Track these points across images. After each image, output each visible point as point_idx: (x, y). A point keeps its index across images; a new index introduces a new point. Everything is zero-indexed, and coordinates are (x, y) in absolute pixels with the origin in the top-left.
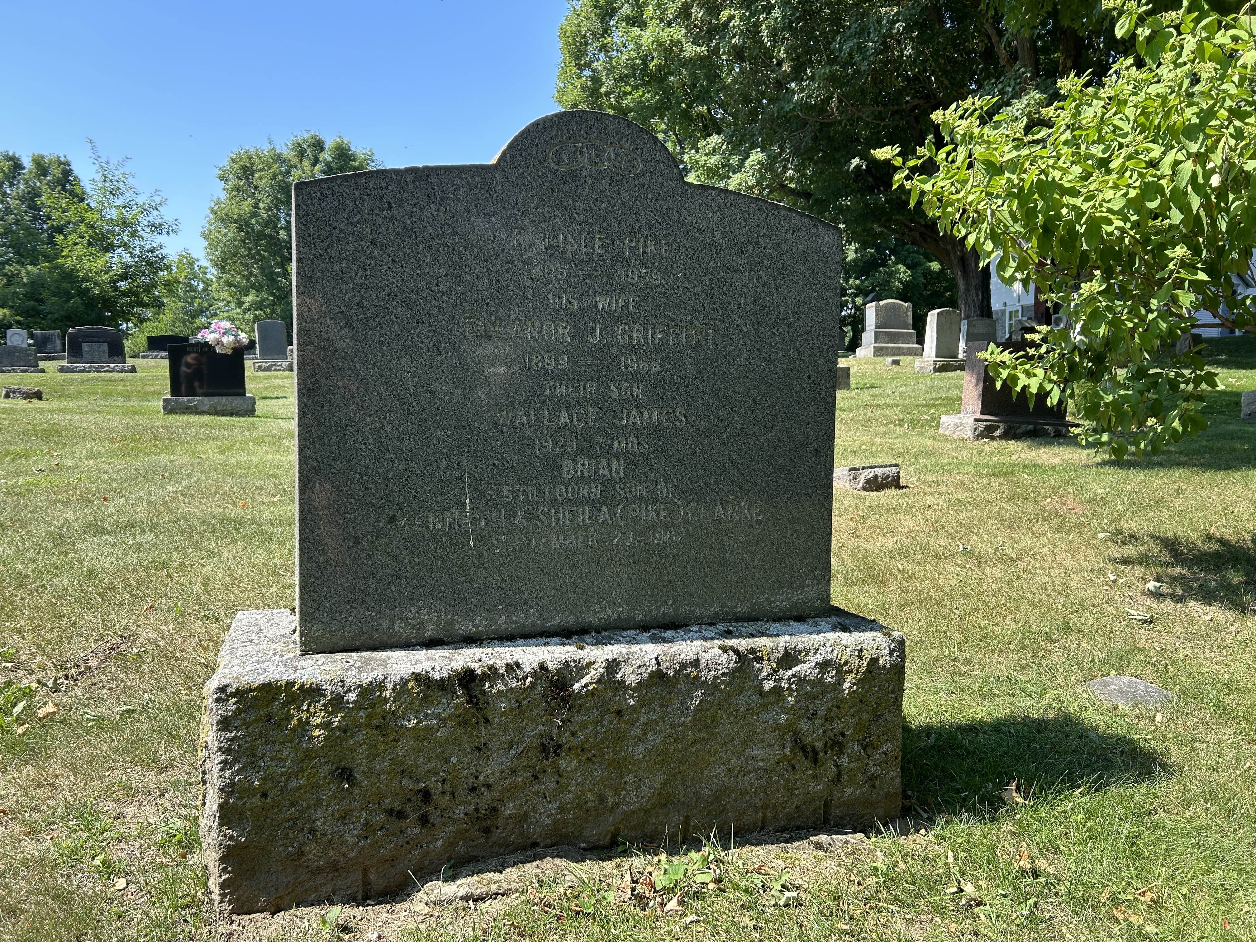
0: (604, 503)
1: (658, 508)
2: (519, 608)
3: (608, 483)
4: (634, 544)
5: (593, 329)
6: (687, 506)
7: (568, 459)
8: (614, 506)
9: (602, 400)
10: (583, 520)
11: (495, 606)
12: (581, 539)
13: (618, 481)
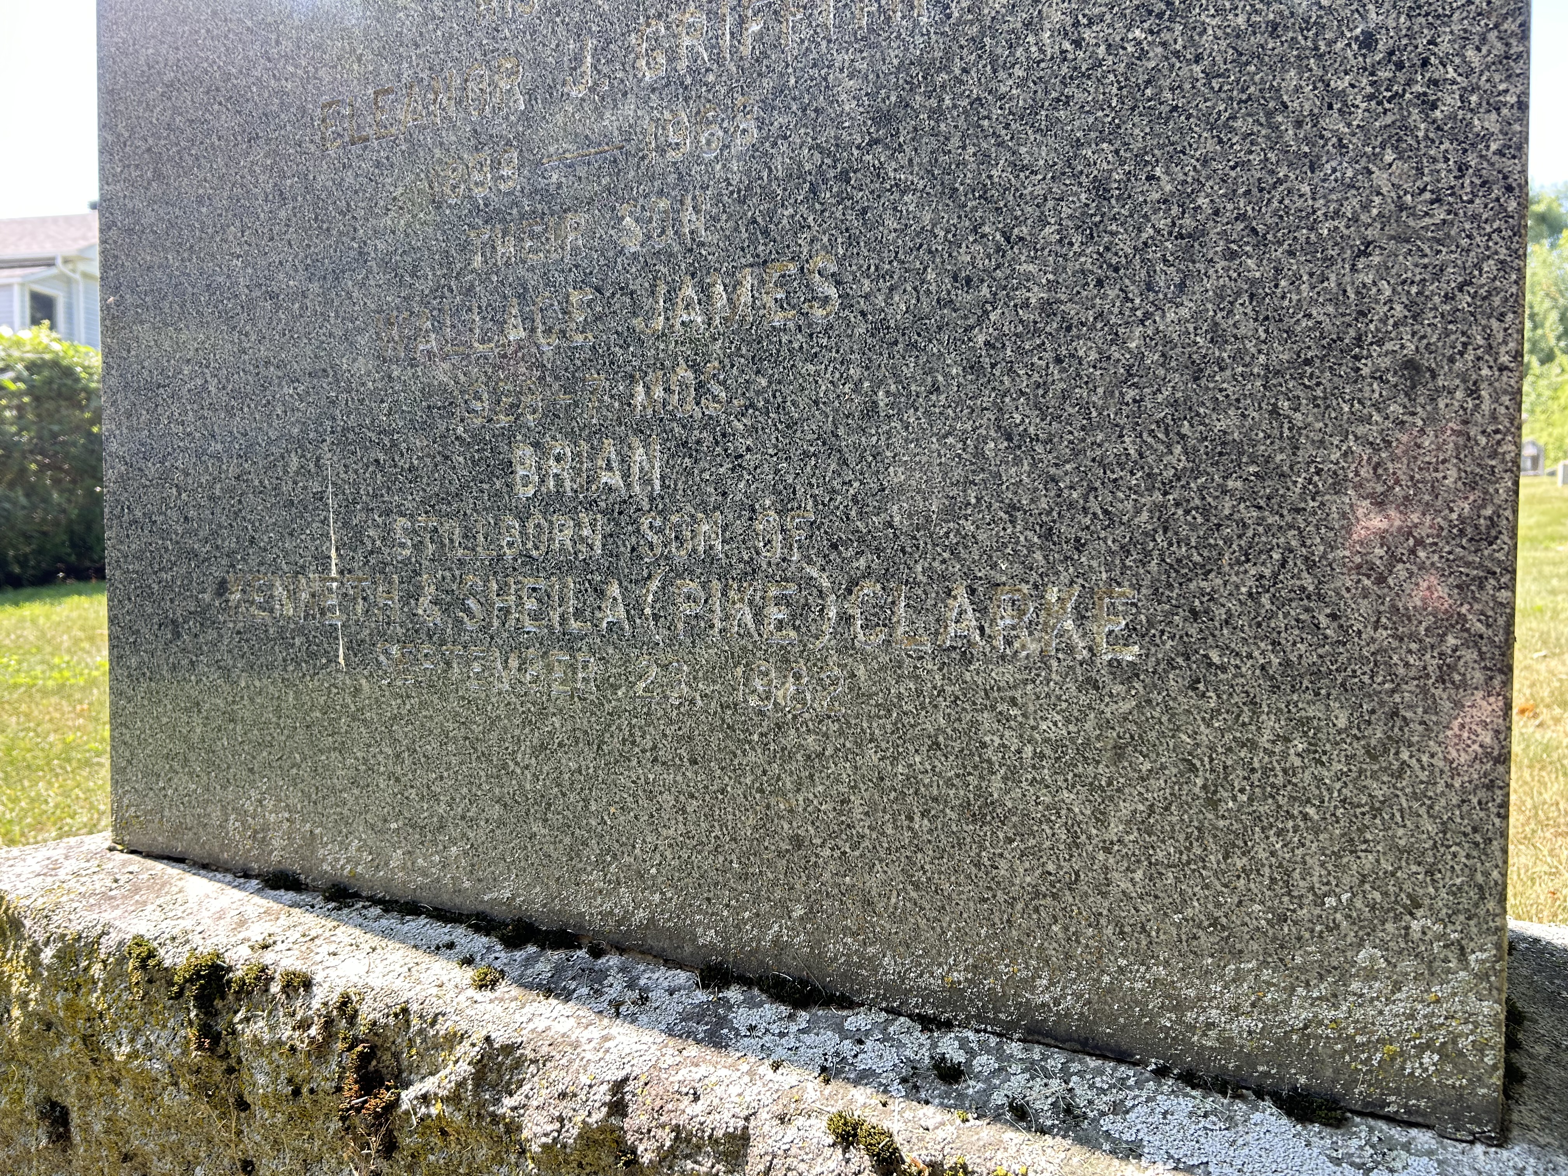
0: (611, 572)
1: (759, 594)
2: (429, 836)
3: (620, 513)
4: (692, 702)
5: (578, 59)
6: (850, 592)
7: (524, 442)
8: (637, 582)
9: (602, 263)
10: (563, 619)
11: (385, 821)
12: (558, 674)
13: (647, 507)
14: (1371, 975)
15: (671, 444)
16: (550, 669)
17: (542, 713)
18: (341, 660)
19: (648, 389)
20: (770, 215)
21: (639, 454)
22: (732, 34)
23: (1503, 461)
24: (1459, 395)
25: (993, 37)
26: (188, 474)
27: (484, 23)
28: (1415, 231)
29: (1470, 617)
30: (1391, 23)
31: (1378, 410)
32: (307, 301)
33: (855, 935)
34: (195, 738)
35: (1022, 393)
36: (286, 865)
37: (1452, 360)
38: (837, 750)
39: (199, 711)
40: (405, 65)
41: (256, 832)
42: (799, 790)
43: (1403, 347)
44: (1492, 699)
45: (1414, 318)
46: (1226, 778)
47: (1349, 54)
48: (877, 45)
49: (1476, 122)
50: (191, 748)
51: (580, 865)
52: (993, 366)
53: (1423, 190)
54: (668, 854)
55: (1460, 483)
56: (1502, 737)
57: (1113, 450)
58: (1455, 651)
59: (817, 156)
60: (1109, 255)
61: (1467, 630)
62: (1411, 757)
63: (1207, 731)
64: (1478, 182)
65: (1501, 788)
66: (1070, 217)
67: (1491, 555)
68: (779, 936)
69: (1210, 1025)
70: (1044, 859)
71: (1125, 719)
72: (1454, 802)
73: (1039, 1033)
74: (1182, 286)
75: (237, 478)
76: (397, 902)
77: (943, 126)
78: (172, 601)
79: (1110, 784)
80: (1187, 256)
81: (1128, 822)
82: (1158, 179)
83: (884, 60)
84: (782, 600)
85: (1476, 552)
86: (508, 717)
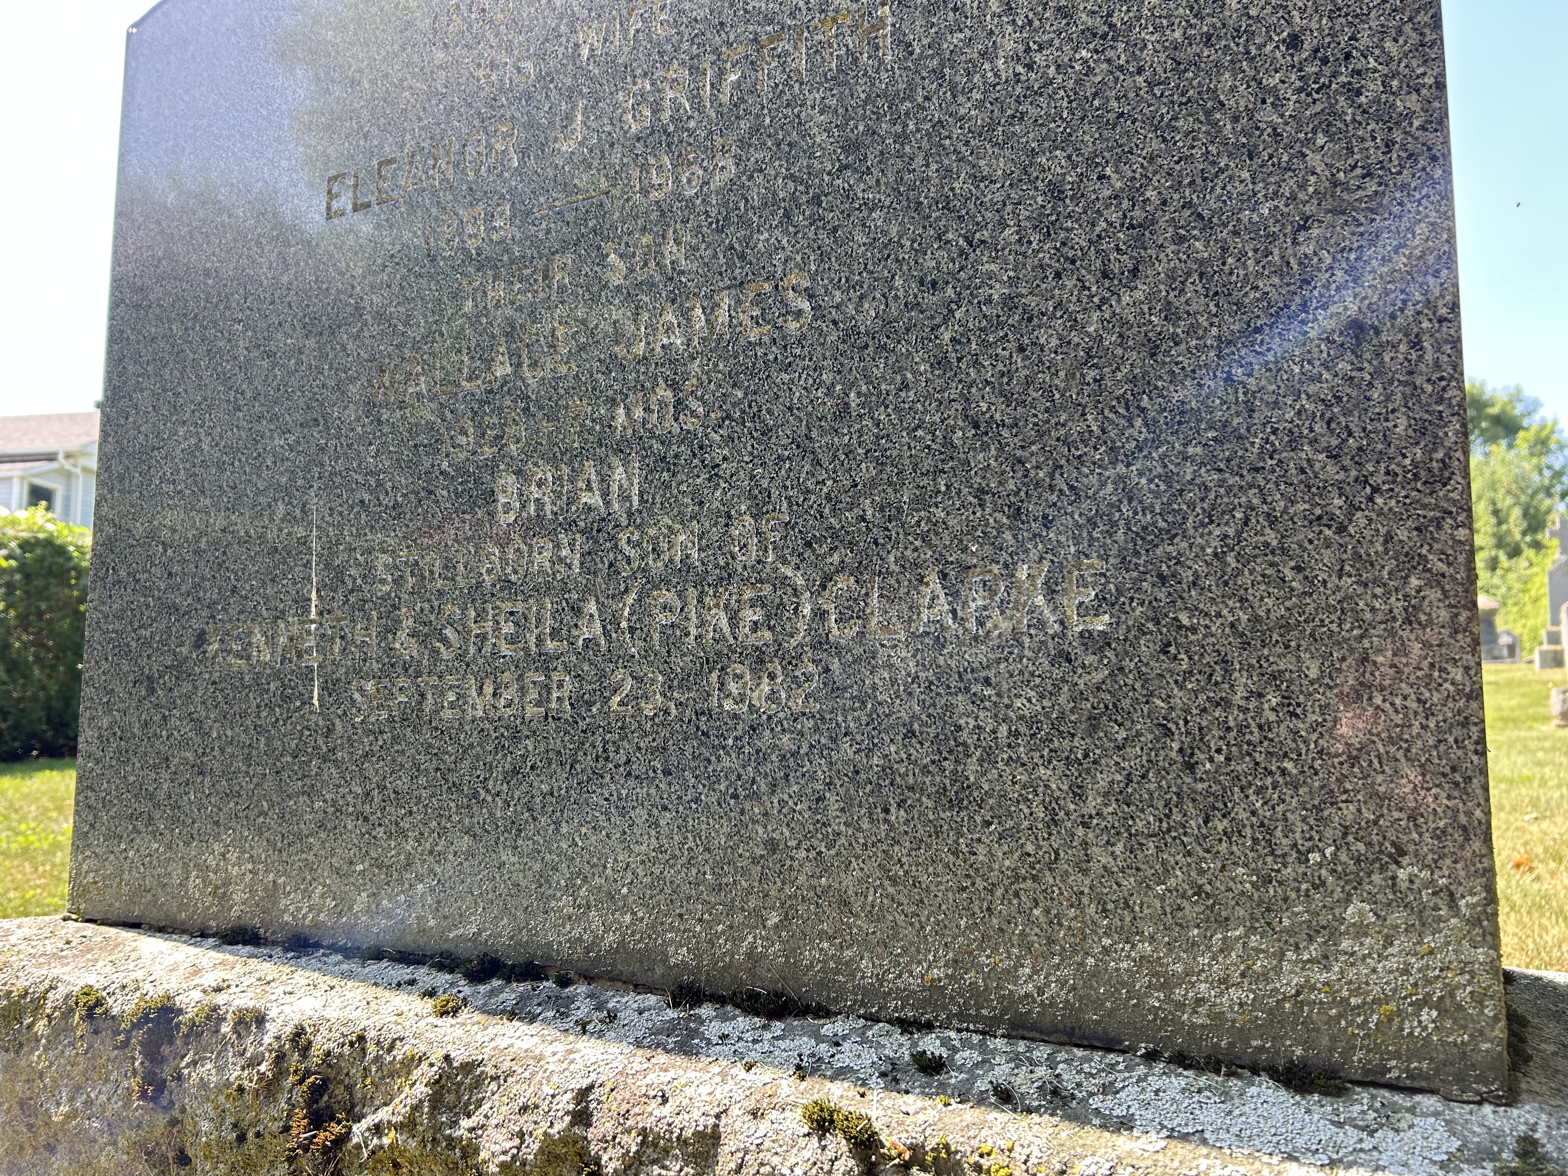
0: (588, 589)
1: (734, 597)
2: (395, 875)
3: (599, 531)
4: (667, 712)
5: (569, 118)
6: (824, 587)
7: (506, 471)
8: (614, 596)
9: (587, 297)
10: (540, 640)
11: (351, 863)
12: (533, 695)
13: (625, 523)
14: (1360, 931)
15: (650, 461)
16: (523, 691)
17: (516, 737)
18: (316, 702)
19: (628, 410)
20: (747, 241)
21: (619, 474)
22: (712, 84)
23: (1450, 406)
24: (1403, 348)
25: (951, 68)
26: (175, 531)
27: (483, 94)
28: (1350, 204)
29: (1431, 557)
30: (1314, 25)
31: (1328, 369)
32: (303, 357)
33: (831, 938)
34: (161, 795)
35: (988, 383)
36: (246, 920)
37: (1393, 317)
38: (812, 746)
39: (168, 767)
40: (408, 137)
41: (217, 888)
42: (773, 792)
43: (1346, 309)
44: (1460, 636)
45: (1355, 281)
46: (1201, 740)
47: (1278, 54)
48: (847, 83)
49: (1399, 103)
50: (157, 806)
51: (550, 892)
52: (959, 360)
53: (1354, 167)
54: (640, 872)
55: (1410, 431)
56: (1472, 672)
57: (1076, 428)
58: (1418, 592)
59: (791, 185)
60: (1066, 249)
61: (1429, 570)
62: (1384, 701)
63: (1181, 694)
64: (1404, 155)
65: (1476, 724)
66: (1028, 218)
67: (1446, 496)
68: (753, 947)
69: (1200, 1001)
70: (1023, 841)
71: (1098, 689)
72: (1431, 743)
73: (1024, 1027)
74: (1135, 272)
75: (224, 531)
76: (358, 948)
77: (907, 148)
78: (149, 657)
79: (1086, 756)
80: (1138, 244)
81: (1106, 795)
82: (1109, 177)
83: (852, 95)
84: (758, 602)
85: (1431, 494)
86: (480, 744)
